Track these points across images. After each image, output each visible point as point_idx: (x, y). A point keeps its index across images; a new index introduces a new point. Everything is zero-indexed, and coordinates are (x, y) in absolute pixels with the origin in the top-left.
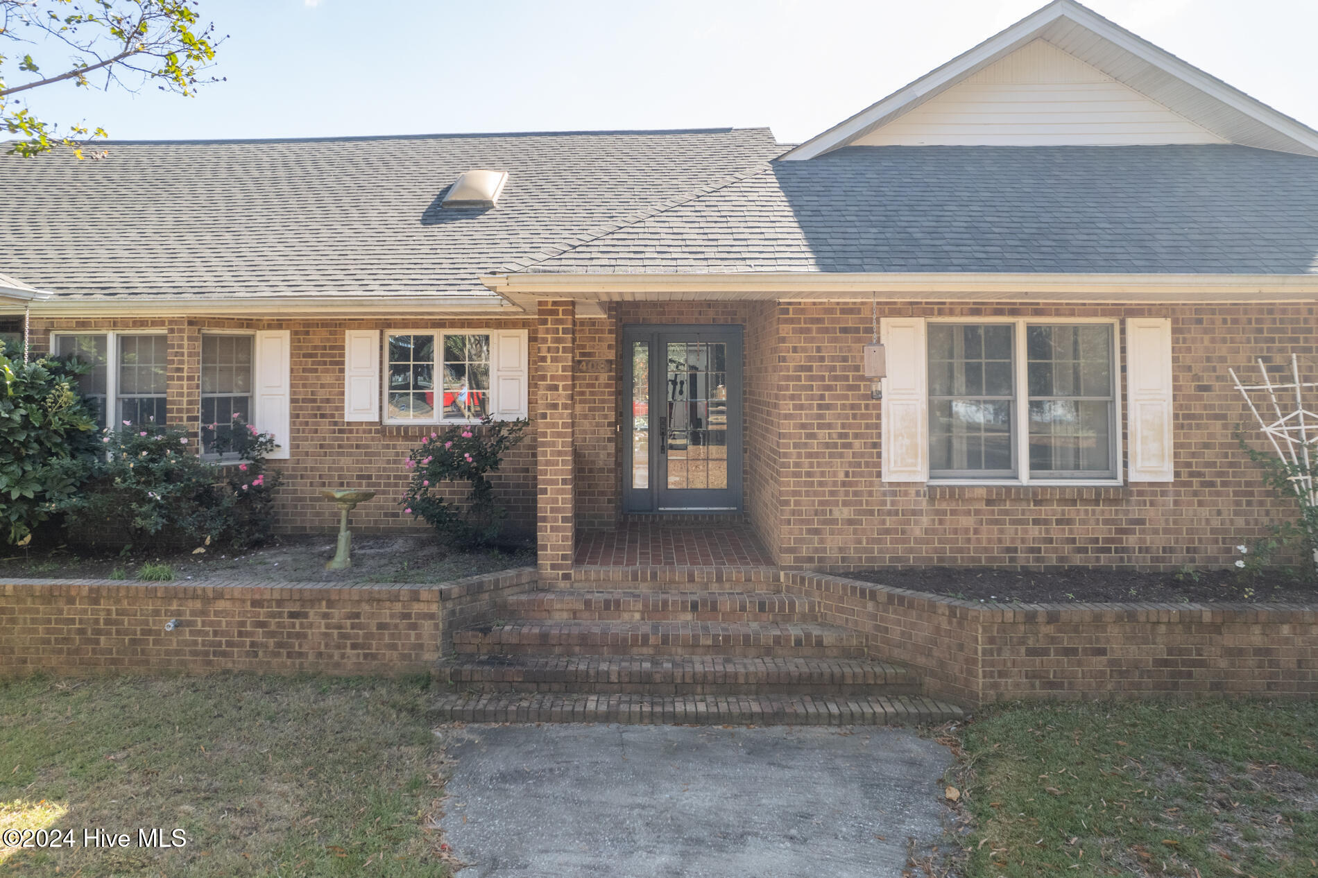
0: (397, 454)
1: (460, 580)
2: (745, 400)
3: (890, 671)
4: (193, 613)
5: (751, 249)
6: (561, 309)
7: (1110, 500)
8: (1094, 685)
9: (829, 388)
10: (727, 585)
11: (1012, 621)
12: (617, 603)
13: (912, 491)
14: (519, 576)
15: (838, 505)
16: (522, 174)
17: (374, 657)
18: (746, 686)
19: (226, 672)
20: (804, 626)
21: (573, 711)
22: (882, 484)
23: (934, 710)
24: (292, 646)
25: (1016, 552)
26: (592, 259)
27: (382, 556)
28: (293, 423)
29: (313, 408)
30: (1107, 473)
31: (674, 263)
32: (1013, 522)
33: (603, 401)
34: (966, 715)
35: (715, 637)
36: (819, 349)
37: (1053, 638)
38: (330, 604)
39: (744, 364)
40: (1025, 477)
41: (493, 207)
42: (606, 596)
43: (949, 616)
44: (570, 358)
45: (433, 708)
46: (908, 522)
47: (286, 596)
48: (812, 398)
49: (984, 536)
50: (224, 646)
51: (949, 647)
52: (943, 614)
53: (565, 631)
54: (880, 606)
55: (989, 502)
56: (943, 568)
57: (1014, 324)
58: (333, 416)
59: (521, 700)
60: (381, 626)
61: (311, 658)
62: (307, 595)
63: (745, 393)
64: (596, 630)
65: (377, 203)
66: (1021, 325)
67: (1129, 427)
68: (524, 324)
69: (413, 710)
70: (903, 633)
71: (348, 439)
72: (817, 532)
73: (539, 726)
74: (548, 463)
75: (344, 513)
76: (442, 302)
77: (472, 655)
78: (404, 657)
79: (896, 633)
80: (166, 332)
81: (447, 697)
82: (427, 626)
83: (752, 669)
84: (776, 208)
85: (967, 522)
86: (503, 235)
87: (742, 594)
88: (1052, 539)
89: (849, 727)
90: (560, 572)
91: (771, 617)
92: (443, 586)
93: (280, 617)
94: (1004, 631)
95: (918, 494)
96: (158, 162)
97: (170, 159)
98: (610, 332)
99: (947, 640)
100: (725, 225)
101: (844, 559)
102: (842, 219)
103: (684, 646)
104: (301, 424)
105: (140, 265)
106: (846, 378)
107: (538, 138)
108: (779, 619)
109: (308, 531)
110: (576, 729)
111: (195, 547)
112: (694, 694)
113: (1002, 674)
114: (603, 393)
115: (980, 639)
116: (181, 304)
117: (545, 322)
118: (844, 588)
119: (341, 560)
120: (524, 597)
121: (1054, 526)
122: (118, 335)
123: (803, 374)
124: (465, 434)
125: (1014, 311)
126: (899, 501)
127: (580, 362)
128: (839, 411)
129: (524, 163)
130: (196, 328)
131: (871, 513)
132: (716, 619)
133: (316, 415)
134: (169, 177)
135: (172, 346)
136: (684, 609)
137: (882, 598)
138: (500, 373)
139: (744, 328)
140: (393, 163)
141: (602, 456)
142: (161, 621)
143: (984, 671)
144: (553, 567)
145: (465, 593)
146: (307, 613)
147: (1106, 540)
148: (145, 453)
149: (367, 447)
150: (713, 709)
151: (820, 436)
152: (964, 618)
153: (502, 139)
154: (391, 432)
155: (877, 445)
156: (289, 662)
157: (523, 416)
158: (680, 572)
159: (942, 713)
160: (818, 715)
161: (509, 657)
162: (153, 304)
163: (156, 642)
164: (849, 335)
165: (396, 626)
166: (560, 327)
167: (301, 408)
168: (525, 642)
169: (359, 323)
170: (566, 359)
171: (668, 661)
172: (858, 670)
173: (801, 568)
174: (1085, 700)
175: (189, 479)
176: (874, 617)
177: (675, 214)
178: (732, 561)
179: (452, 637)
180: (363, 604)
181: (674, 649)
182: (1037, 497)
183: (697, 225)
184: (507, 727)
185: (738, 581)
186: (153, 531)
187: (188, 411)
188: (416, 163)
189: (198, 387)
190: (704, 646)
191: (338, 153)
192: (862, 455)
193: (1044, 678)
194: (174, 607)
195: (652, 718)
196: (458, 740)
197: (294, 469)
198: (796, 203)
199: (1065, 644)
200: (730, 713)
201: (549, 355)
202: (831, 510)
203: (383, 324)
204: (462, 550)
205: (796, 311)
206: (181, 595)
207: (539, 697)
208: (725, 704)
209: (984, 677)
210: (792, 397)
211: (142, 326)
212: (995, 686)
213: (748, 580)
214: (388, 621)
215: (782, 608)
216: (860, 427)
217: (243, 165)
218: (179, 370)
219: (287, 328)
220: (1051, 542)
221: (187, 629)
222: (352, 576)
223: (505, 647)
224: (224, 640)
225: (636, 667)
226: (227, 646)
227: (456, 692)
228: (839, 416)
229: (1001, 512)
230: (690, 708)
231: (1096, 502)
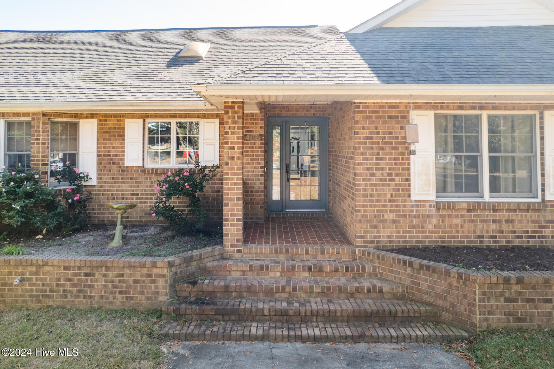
0: (152, 183)
1: (180, 254)
2: (330, 155)
3: (422, 308)
4: (31, 274)
5: (340, 72)
6: (236, 105)
7: (535, 209)
8: (545, 320)
9: (382, 149)
10: (327, 256)
11: (496, 282)
12: (267, 267)
13: (427, 204)
14: (213, 251)
15: (387, 213)
16: (217, 45)
17: (131, 298)
18: (341, 318)
19: (49, 307)
20: (371, 280)
21: (243, 334)
22: (411, 201)
23: (451, 333)
24: (86, 292)
25: (484, 238)
26: (253, 77)
27: (141, 237)
28: (98, 167)
29: (108, 159)
30: (531, 195)
31: (299, 79)
32: (482, 221)
33: (258, 156)
34: (470, 337)
35: (323, 288)
36: (376, 128)
37: (520, 292)
38: (107, 268)
39: (329, 137)
40: (487, 197)
41: (202, 59)
42: (262, 263)
43: (458, 278)
44: (241, 132)
45: (162, 332)
46: (425, 222)
47: (83, 264)
48: (373, 154)
49: (466, 229)
50: (48, 292)
51: (457, 296)
52: (454, 277)
53: (238, 284)
54: (415, 271)
55: (469, 211)
56: (444, 247)
57: (481, 115)
58: (119, 163)
59: (213, 326)
60: (136, 281)
61: (97, 299)
62: (94, 264)
63: (329, 151)
64: (256, 283)
65: (145, 57)
66: (485, 115)
67: (545, 170)
68: (218, 116)
69: (151, 333)
70: (429, 287)
71: (126, 175)
72: (375, 227)
73: (223, 343)
74: (229, 189)
75: (119, 216)
76: (174, 104)
77: (186, 298)
78: (148, 299)
79: (424, 286)
80: (30, 119)
81: (171, 323)
82: (161, 282)
83: (344, 307)
84: (350, 53)
85: (457, 221)
86: (207, 72)
87: (335, 261)
88: (503, 230)
89: (403, 344)
90: (236, 249)
91: (352, 274)
92: (170, 259)
93: (80, 276)
94: (491, 288)
95: (430, 206)
96: (41, 40)
97: (47, 39)
98: (262, 120)
99: (456, 292)
100: (325, 61)
101: (390, 242)
102: (387, 58)
103: (305, 293)
104: (102, 167)
105: (20, 86)
106: (391, 143)
107: (225, 30)
108: (356, 275)
109: (106, 222)
110: (245, 346)
111: (37, 235)
112: (312, 322)
113: (490, 313)
114: (258, 151)
115: (477, 293)
116: (38, 105)
117: (227, 113)
118: (394, 259)
119: (117, 242)
120: (216, 264)
121: (504, 224)
122: (5, 121)
123: (368, 141)
124: (185, 174)
125: (482, 107)
126: (420, 210)
127: (246, 135)
128: (388, 161)
129: (218, 40)
130: (47, 118)
131: (405, 216)
132: (322, 275)
133: (110, 163)
134: (45, 47)
135: (34, 127)
136: (304, 270)
137: (416, 265)
138: (205, 141)
139: (329, 118)
140: (155, 40)
141: (257, 184)
142: (12, 278)
143: (480, 311)
144: (232, 246)
145: (183, 262)
146: (94, 274)
147: (534, 232)
148: (12, 183)
149: (136, 179)
150: (324, 333)
151: (377, 175)
152: (467, 280)
153: (208, 30)
154: (148, 171)
155: (408, 180)
156: (84, 301)
157: (217, 163)
158: (301, 248)
159: (456, 336)
160: (385, 337)
161: (207, 298)
162: (22, 105)
163: (9, 290)
164: (393, 120)
165: (144, 281)
166: (236, 115)
167: (103, 159)
168: (216, 290)
169: (133, 116)
170: (239, 133)
171: (296, 301)
172: (404, 308)
173: (366, 247)
174: (540, 330)
175: (39, 197)
176: (412, 276)
177: (297, 56)
178: (328, 242)
179: (175, 287)
180: (126, 269)
181: (299, 294)
182: (495, 208)
183: (310, 61)
184: (206, 344)
185: (332, 254)
186: (15, 226)
187: (42, 160)
188: (166, 41)
189: (48, 148)
190: (316, 293)
191: (129, 37)
192: (400, 185)
193: (515, 315)
194: (20, 270)
195: (289, 338)
196: (176, 354)
197: (99, 190)
198: (361, 51)
199: (527, 296)
200: (334, 336)
201: (230, 131)
202: (383, 215)
203: (145, 116)
204: (184, 234)
205: (363, 107)
206: (24, 264)
207: (223, 323)
208: (330, 329)
209: (480, 315)
210: (362, 154)
211: (18, 116)
212: (486, 320)
213: (338, 253)
214: (139, 278)
215: (358, 270)
216: (399, 169)
217: (82, 42)
218: (37, 139)
219: (96, 118)
220: (502, 233)
221: (27, 283)
222: (121, 251)
223: (205, 293)
224: (48, 288)
225: (278, 306)
226: (50, 292)
227: (176, 320)
228: (387, 164)
229: (475, 216)
230: (311, 332)
231: (527, 211)
